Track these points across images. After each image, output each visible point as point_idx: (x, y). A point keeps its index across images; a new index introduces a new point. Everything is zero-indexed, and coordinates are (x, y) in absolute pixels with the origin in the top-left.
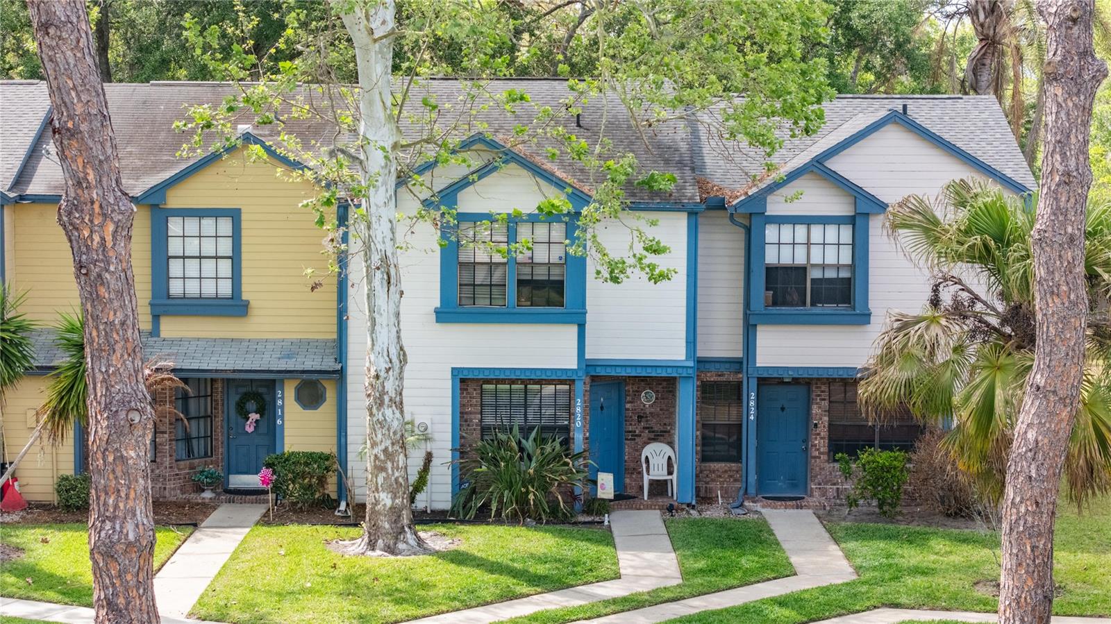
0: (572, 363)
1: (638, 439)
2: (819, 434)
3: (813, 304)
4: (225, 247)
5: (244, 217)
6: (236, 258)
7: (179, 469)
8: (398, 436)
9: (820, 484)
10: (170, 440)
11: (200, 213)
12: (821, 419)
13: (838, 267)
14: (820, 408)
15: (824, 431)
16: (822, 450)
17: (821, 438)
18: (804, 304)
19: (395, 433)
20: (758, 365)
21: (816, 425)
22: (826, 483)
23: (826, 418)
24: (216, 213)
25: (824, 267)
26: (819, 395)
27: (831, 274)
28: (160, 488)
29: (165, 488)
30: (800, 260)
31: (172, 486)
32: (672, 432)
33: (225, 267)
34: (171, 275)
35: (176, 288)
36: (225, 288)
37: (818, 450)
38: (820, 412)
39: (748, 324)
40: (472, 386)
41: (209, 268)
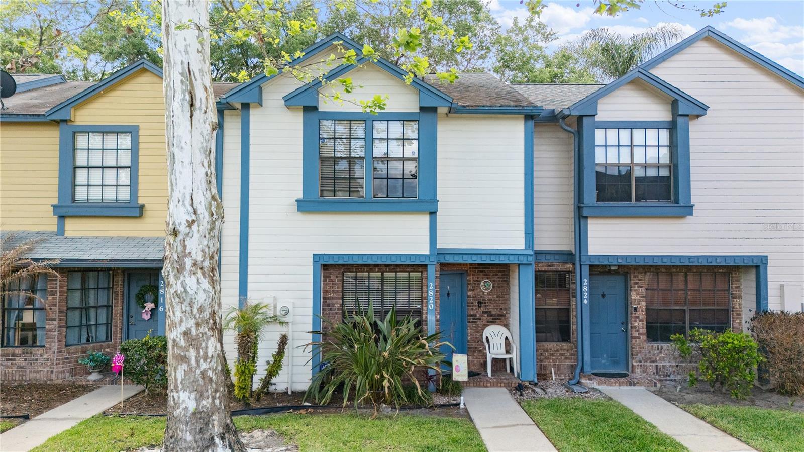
0: (425, 250)
1: (478, 322)
2: (638, 317)
3: (637, 199)
4: (125, 159)
5: (141, 132)
6: (133, 169)
7: (69, 353)
8: (206, 314)
9: (640, 362)
10: (60, 327)
11: (104, 131)
12: (639, 304)
13: (658, 167)
14: (637, 294)
15: (642, 315)
16: (641, 331)
17: (640, 321)
18: (629, 199)
19: (201, 310)
20: (589, 254)
21: (635, 309)
22: (646, 361)
23: (644, 303)
24: (117, 131)
25: (645, 166)
26: (637, 283)
27: (652, 173)
28: (47, 371)
29: (52, 372)
30: (625, 160)
31: (60, 369)
32: (508, 315)
33: (124, 177)
34: (77, 183)
35: (81, 194)
36: (124, 194)
37: (638, 331)
38: (638, 297)
39: (581, 216)
40: (334, 274)
41: (110, 176)
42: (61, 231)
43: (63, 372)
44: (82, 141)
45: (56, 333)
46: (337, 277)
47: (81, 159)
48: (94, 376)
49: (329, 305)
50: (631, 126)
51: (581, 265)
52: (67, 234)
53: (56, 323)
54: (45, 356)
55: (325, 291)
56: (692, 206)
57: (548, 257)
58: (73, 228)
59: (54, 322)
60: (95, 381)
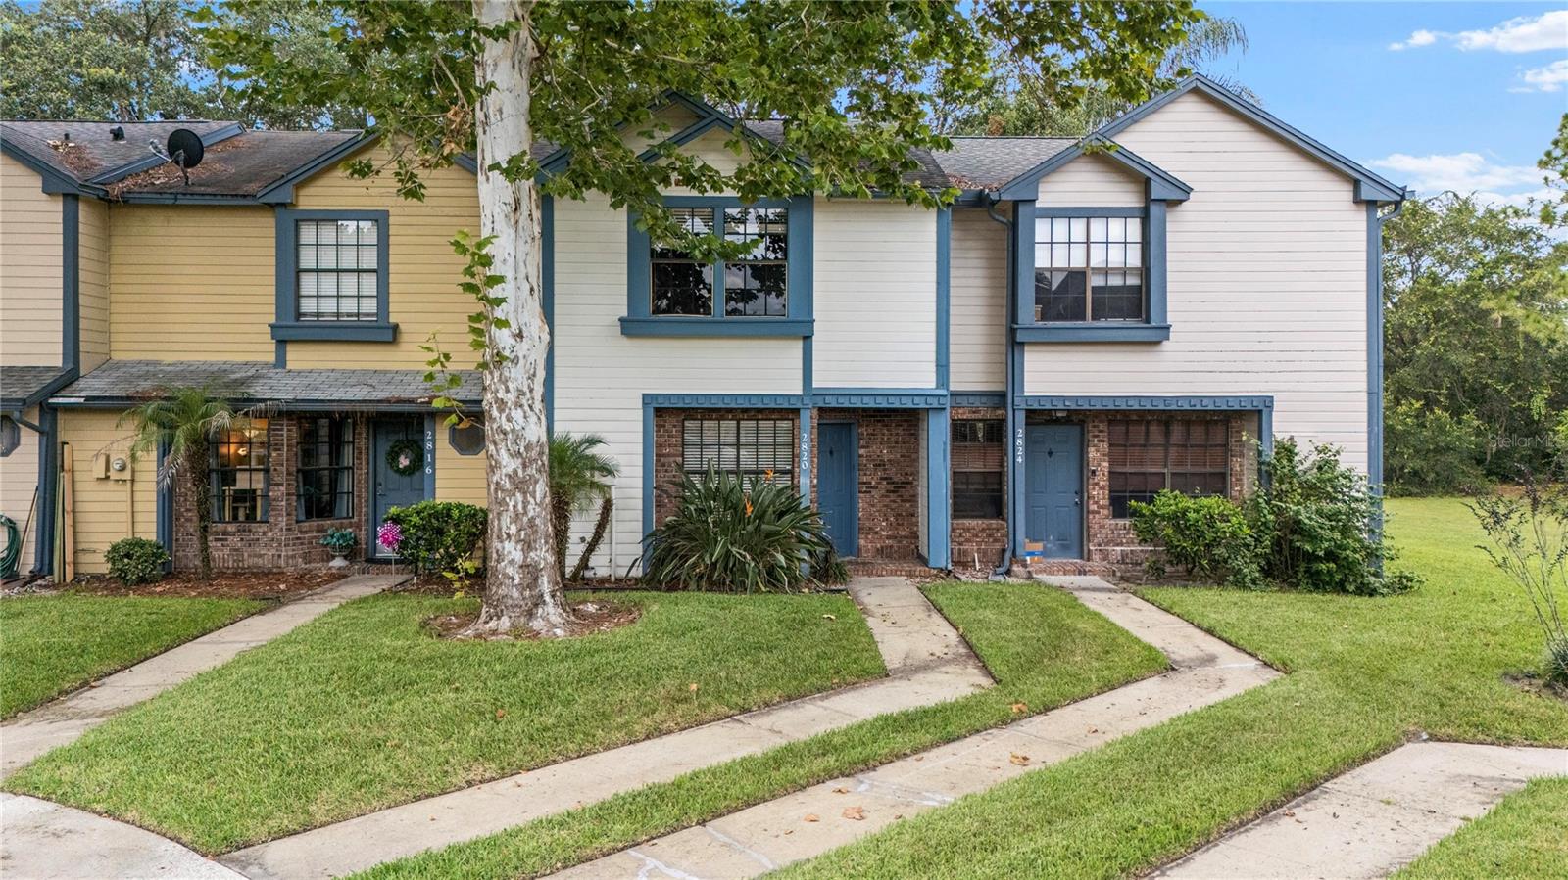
0: (796, 389)
2: (1097, 484)
3: (1093, 319)
4: (370, 259)
5: (392, 220)
6: (382, 272)
7: (301, 532)
9: (1100, 545)
10: (288, 495)
11: (338, 217)
12: (1099, 465)
13: (1124, 272)
14: (1097, 451)
15: (1104, 482)
16: (1101, 503)
17: (1101, 489)
18: (1083, 318)
20: (1026, 394)
21: (1093, 472)
22: (1107, 544)
23: (1106, 464)
24: (358, 216)
25: (1106, 272)
26: (1097, 436)
27: (1115, 281)
28: (273, 555)
29: (280, 556)
30: (1078, 262)
31: (290, 553)
33: (370, 284)
34: (303, 293)
35: (308, 306)
36: (370, 306)
37: (1096, 503)
38: (1098, 456)
39: (1013, 343)
40: (671, 422)
41: (349, 283)
42: (281, 362)
43: (293, 557)
44: (308, 234)
45: (284, 503)
46: (675, 426)
47: (307, 259)
48: (338, 562)
49: (664, 465)
50: (1088, 214)
51: (1014, 410)
52: (290, 366)
53: (283, 489)
54: (270, 534)
55: (659, 446)
56: (1168, 328)
57: (972, 400)
58: (300, 357)
59: (282, 488)
60: (339, 568)
